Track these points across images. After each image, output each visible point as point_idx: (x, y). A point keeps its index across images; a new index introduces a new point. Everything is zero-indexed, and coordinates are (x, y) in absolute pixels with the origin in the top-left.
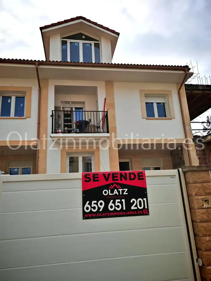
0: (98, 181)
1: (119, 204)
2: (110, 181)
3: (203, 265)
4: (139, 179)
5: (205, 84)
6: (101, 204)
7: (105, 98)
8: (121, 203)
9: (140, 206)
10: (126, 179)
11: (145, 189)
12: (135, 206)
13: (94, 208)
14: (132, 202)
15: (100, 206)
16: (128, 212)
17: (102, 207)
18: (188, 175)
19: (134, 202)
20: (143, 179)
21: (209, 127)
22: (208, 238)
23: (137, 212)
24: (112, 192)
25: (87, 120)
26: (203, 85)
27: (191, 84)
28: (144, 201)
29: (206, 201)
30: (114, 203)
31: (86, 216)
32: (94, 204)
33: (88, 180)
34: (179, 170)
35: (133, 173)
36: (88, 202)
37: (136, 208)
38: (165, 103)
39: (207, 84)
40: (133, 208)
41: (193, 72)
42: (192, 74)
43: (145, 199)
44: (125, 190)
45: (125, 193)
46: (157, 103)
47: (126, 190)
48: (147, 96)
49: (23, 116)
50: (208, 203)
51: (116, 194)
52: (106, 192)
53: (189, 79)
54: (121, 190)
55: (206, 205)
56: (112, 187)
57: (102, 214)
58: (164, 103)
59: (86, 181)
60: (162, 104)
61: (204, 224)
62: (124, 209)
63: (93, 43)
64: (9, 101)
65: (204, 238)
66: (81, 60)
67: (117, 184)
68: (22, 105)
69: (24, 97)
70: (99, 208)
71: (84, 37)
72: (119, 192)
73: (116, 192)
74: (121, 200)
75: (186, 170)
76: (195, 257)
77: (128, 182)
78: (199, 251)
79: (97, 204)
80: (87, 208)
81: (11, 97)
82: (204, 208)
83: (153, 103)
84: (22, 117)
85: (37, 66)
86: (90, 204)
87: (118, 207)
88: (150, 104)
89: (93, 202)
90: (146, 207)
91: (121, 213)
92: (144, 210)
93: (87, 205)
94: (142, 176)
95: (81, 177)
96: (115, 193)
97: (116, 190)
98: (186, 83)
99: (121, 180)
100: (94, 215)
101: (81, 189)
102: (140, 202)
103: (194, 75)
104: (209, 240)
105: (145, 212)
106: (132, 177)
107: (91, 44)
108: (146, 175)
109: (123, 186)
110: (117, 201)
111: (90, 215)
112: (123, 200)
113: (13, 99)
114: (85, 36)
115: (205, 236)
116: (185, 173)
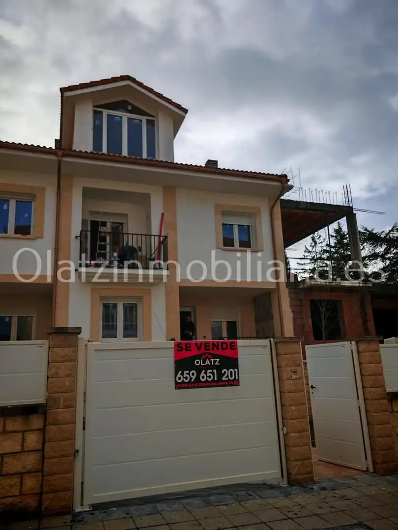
0: (190, 350)
1: (211, 375)
2: (203, 351)
3: (287, 433)
4: (231, 349)
5: (308, 201)
6: (193, 374)
7: (163, 214)
8: (213, 373)
9: (231, 376)
10: (218, 349)
11: (237, 360)
12: (226, 377)
13: (186, 378)
14: (223, 372)
15: (192, 376)
16: (219, 383)
17: (194, 377)
18: (279, 346)
19: (225, 372)
20: (234, 349)
21: (314, 250)
22: (294, 408)
23: (228, 383)
24: (204, 362)
25: (135, 246)
26: (307, 202)
27: (290, 200)
28: (235, 372)
29: (294, 372)
30: (206, 373)
31: (178, 386)
32: (186, 374)
33: (180, 349)
34: (270, 341)
35: (225, 343)
36: (180, 372)
37: (227, 379)
38: (250, 227)
39: (311, 201)
40: (224, 378)
41: (292, 184)
42: (291, 187)
43: (236, 370)
44: (216, 361)
45: (216, 364)
46: (239, 225)
47: (218, 360)
48: (224, 213)
49: (29, 234)
50: (297, 374)
51: (208, 364)
52: (198, 362)
53: (287, 193)
54: (212, 360)
55: (294, 377)
56: (204, 357)
57: (194, 385)
58: (248, 226)
59: (178, 350)
60: (246, 227)
61: (291, 395)
62: (216, 379)
63: (144, 119)
64: (5, 207)
65: (291, 407)
66: (125, 153)
67: (209, 354)
68: (26, 215)
69: (31, 202)
70: (191, 379)
71: (130, 108)
72: (211, 362)
73: (208, 362)
74: (213, 371)
75: (278, 341)
76: (281, 426)
77: (220, 352)
78: (284, 420)
79: (189, 374)
80: (180, 378)
81: (9, 200)
82: (292, 379)
83: (232, 225)
84: (28, 236)
85: (60, 158)
86: (182, 374)
87: (210, 377)
88: (228, 226)
89: (185, 372)
90: (237, 378)
91: (213, 384)
92: (235, 381)
93: (179, 375)
94: (234, 346)
95: (173, 346)
96: (206, 363)
97: (207, 360)
98: (282, 198)
99: (213, 349)
100: (186, 385)
101: (173, 358)
102: (231, 372)
103: (294, 188)
104: (295, 410)
105: (235, 383)
106: (225, 346)
107: (141, 121)
108: (238, 345)
109: (215, 356)
110: (209, 371)
111: (182, 385)
112: (215, 371)
113: (13, 204)
114: (133, 106)
115: (292, 405)
116: (276, 344)
